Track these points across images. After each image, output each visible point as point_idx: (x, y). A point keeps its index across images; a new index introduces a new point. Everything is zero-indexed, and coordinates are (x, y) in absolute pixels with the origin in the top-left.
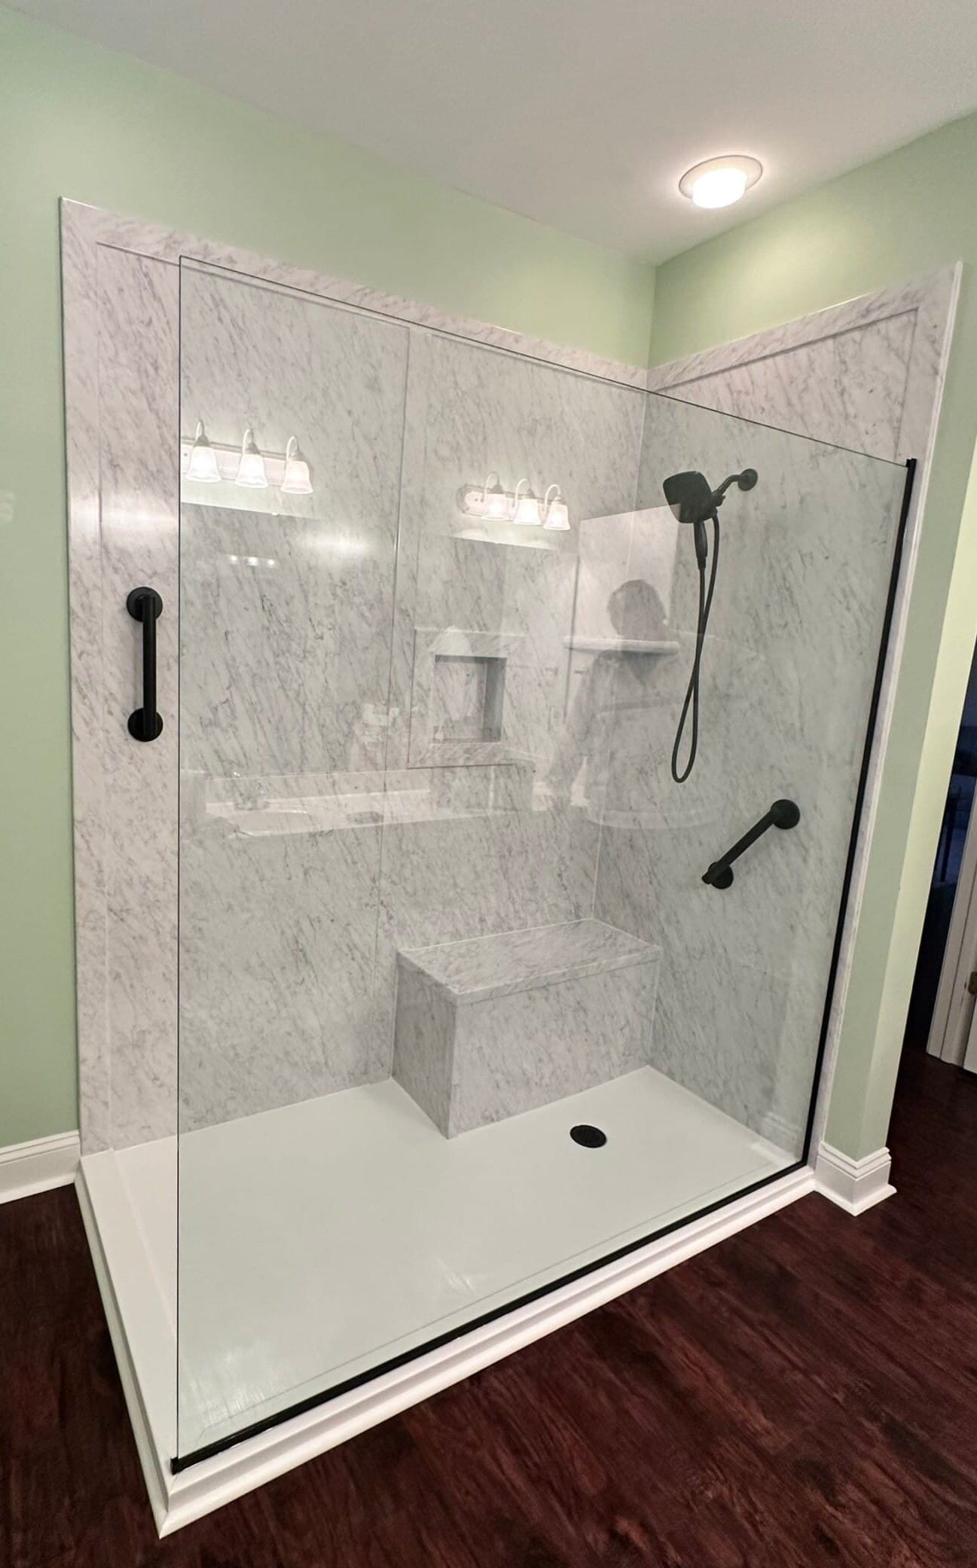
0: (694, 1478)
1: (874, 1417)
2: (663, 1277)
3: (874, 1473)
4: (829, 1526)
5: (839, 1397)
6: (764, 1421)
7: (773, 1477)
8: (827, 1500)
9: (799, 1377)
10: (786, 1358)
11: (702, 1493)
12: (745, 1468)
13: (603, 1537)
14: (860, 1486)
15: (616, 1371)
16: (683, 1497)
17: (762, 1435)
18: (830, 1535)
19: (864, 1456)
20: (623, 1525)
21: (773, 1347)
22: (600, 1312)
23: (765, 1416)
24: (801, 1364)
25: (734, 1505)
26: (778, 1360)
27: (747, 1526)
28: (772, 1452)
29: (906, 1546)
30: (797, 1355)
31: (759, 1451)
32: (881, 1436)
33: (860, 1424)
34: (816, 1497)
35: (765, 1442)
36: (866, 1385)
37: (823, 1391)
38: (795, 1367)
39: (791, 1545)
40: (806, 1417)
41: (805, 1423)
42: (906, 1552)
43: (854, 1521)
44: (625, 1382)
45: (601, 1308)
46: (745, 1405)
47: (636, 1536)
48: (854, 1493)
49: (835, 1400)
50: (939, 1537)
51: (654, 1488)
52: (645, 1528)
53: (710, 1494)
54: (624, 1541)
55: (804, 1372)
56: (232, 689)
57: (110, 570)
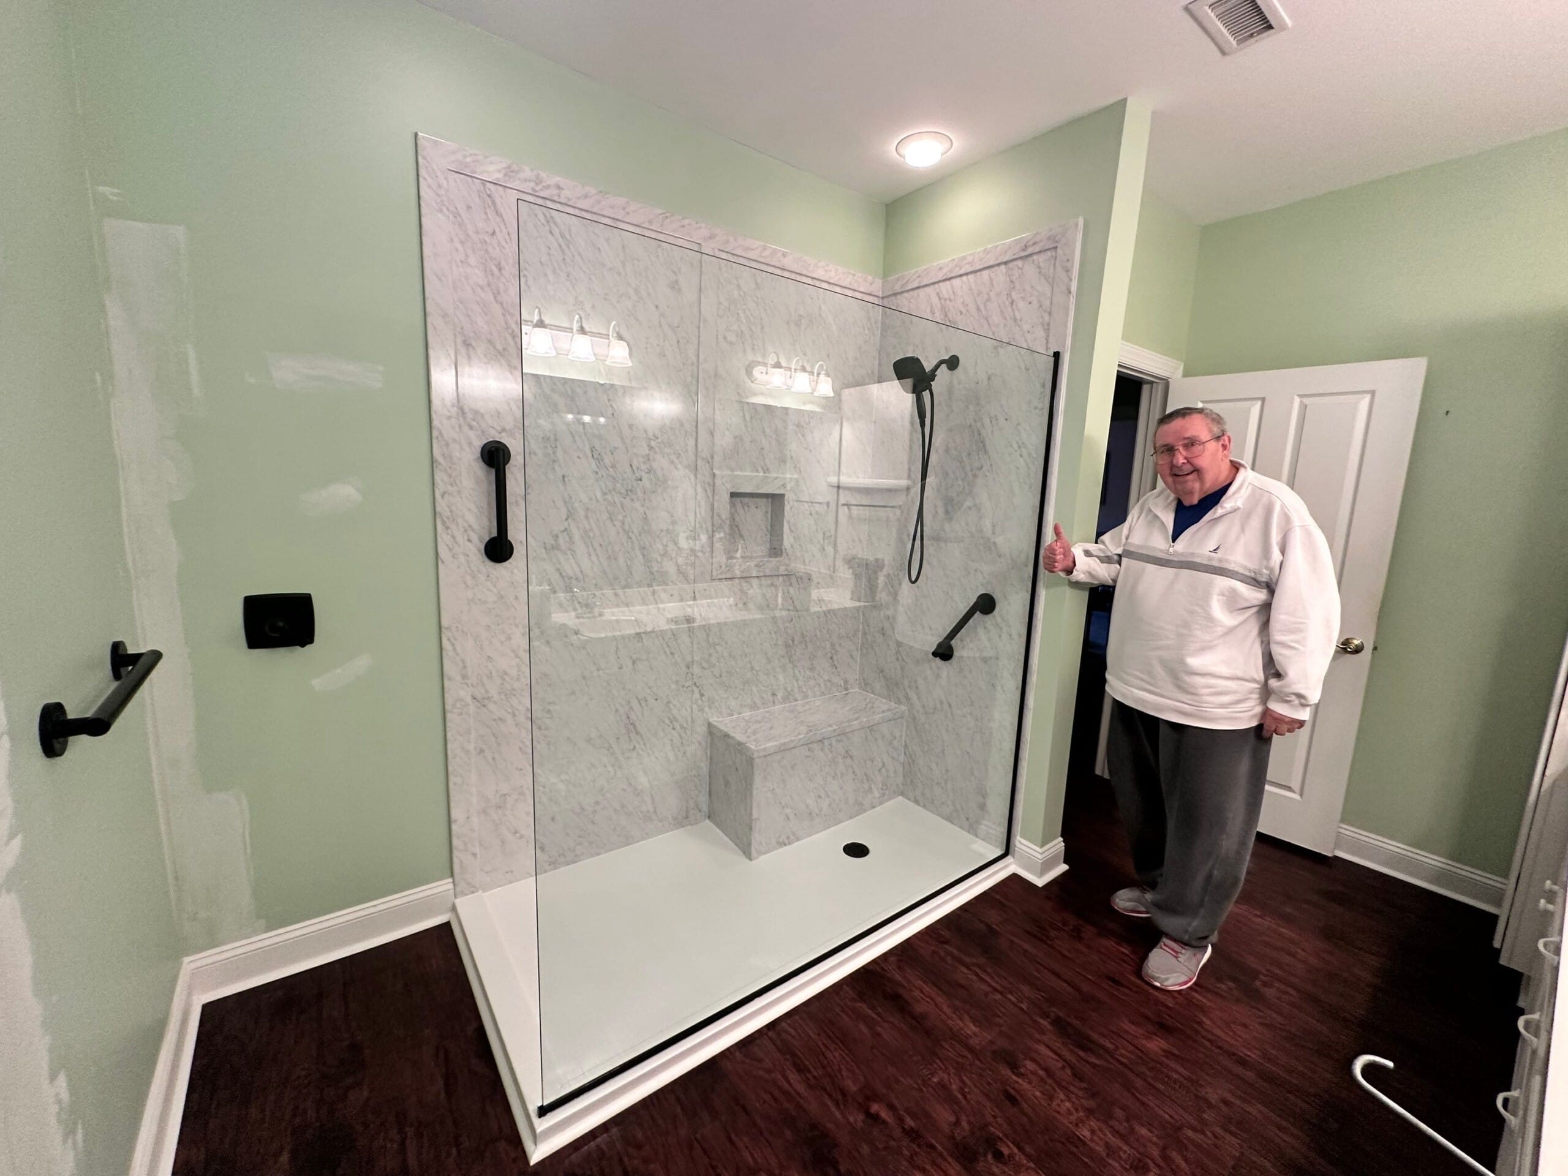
0: (924, 1071)
1: (1045, 1015)
2: (908, 941)
3: (1042, 1049)
4: (1014, 1089)
5: (1024, 1006)
6: (974, 1028)
7: (977, 1062)
8: (1013, 1072)
9: (998, 997)
10: (990, 985)
11: (930, 1079)
12: (960, 1060)
13: (861, 1117)
14: (1034, 1060)
15: (873, 1008)
16: (917, 1084)
17: (971, 1037)
18: (1013, 1092)
19: (1039, 1041)
20: (875, 1108)
21: (982, 980)
22: (862, 970)
23: (975, 1025)
24: (999, 988)
25: (951, 1084)
26: (984, 987)
27: (960, 1096)
28: (978, 1047)
29: (1061, 1093)
30: (997, 983)
31: (971, 1049)
32: (1049, 1027)
33: (1035, 1022)
34: (1006, 1072)
35: (974, 1042)
36: (1042, 996)
37: (1013, 1003)
38: (996, 990)
39: (988, 1104)
40: (1001, 1021)
41: (1000, 1026)
42: (1062, 1096)
43: (1030, 1083)
44: (879, 1014)
45: (863, 967)
46: (961, 1019)
47: (884, 1114)
48: (1030, 1065)
49: (1021, 1009)
50: (1084, 1085)
51: (898, 1081)
52: (891, 1107)
53: (935, 1080)
54: (875, 1118)
55: (1001, 993)
56: (570, 520)
57: (465, 428)
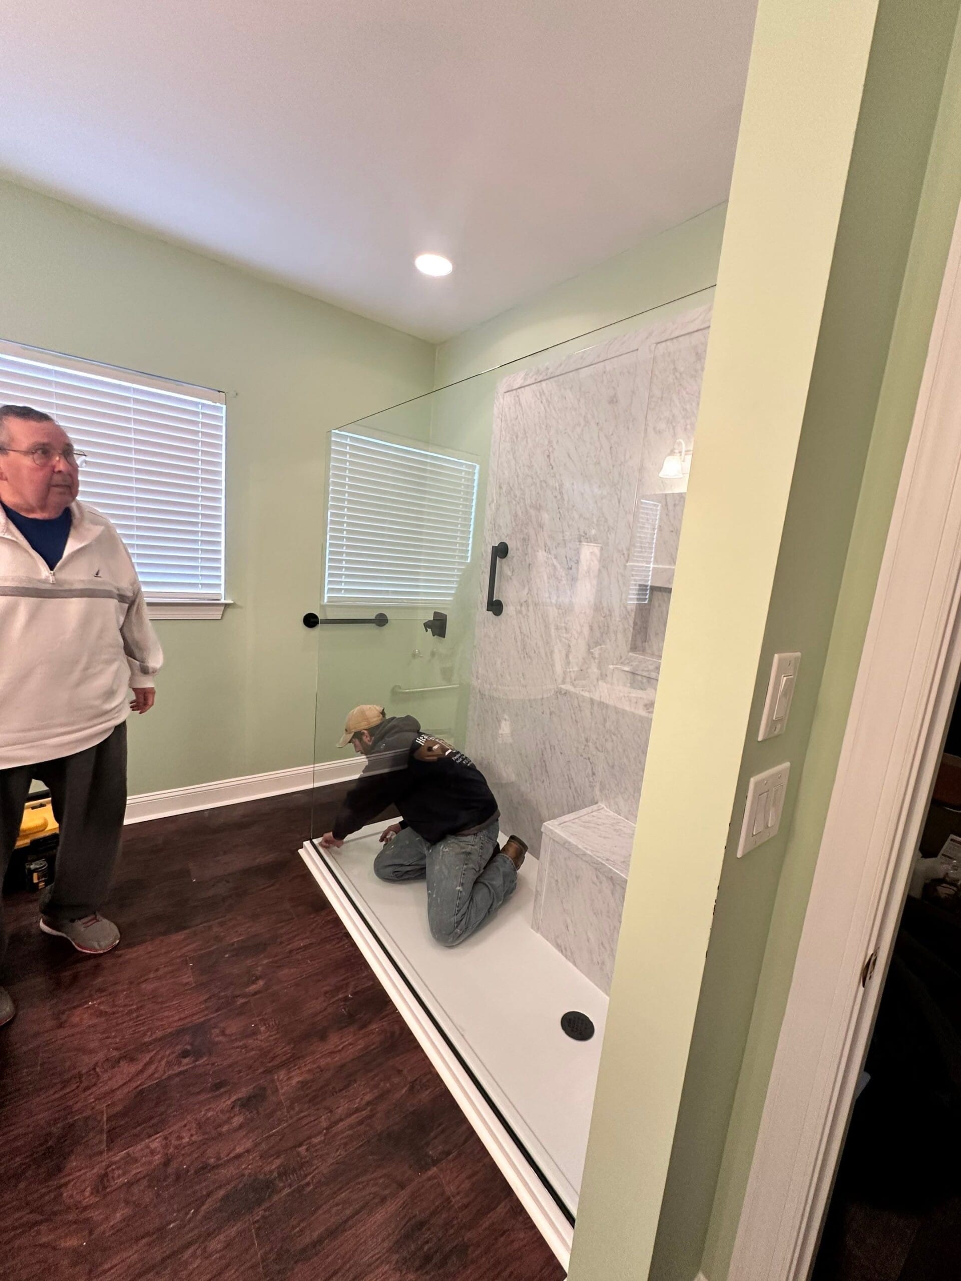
8: (239, 1099)
9: (324, 1124)
11: (265, 1024)
14: (241, 1126)
19: (256, 1145)
21: (349, 1115)
24: (335, 1130)
34: (243, 1092)
36: (308, 1184)
37: (309, 1138)
39: (226, 1063)
42: (194, 1138)
43: (222, 1111)
45: (391, 1001)
46: (309, 1071)
48: (237, 1120)
49: (300, 1145)
56: (529, 595)
57: (495, 535)
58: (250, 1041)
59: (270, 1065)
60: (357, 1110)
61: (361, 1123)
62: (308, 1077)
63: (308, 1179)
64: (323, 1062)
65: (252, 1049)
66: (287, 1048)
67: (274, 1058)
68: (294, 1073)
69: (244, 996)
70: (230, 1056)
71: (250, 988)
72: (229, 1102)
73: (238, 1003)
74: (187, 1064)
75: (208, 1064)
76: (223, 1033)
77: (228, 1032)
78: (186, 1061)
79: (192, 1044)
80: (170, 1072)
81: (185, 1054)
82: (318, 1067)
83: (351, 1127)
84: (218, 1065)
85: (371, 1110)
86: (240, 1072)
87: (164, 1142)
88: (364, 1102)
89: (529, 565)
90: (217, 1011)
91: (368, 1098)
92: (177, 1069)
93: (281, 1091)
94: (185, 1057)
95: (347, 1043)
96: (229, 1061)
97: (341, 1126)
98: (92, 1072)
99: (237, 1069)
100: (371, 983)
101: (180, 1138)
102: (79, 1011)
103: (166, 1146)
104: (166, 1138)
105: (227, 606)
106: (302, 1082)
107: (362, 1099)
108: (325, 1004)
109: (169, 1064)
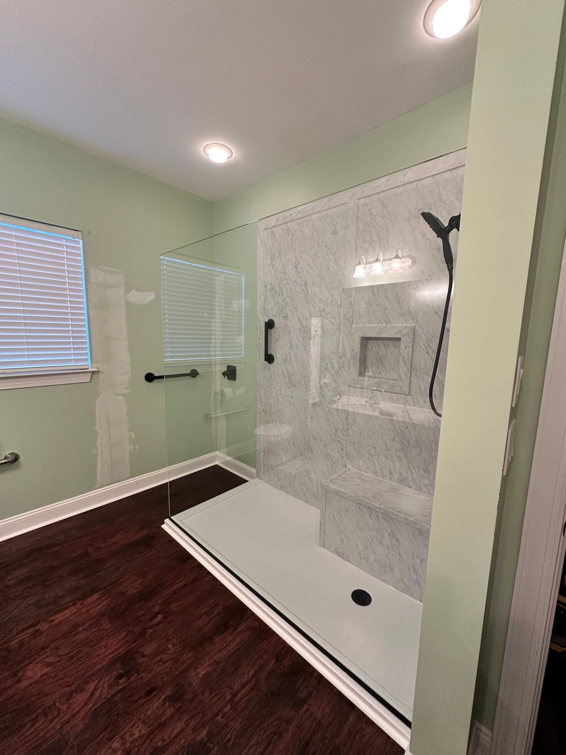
0: (176, 640)
4: (156, 695)
5: (219, 718)
6: (202, 673)
7: (177, 673)
8: (167, 697)
10: (238, 692)
11: (171, 643)
12: (180, 662)
14: (173, 715)
15: (218, 614)
17: (196, 671)
19: (187, 722)
21: (243, 686)
22: (246, 608)
24: (236, 699)
25: (166, 655)
27: (157, 659)
31: (187, 669)
32: (199, 738)
33: (204, 726)
34: (169, 691)
35: (192, 673)
37: (221, 709)
38: (235, 695)
39: (151, 675)
40: (206, 695)
41: (203, 695)
42: (143, 732)
43: (158, 708)
44: (214, 617)
45: (249, 609)
46: (209, 665)
47: (156, 620)
48: (170, 711)
49: (217, 715)
51: (172, 627)
52: (159, 624)
53: (170, 646)
54: (155, 616)
55: (231, 699)
56: (291, 349)
57: (265, 316)
58: (164, 656)
59: (182, 668)
60: (248, 682)
61: (252, 689)
62: (210, 669)
63: (229, 736)
64: (216, 657)
65: (167, 661)
66: (190, 655)
67: (182, 663)
68: (199, 670)
69: (152, 627)
70: (152, 670)
71: (154, 621)
72: (160, 701)
73: (148, 633)
74: (123, 683)
75: (138, 680)
76: (144, 656)
77: (146, 653)
78: (121, 681)
79: (123, 669)
80: (112, 692)
81: (120, 676)
82: (215, 661)
83: (246, 695)
84: (145, 678)
85: (256, 680)
86: (163, 678)
87: (122, 741)
88: (250, 676)
89: (289, 331)
90: (135, 642)
91: (251, 673)
92: (117, 688)
93: (194, 684)
94: (120, 679)
95: (228, 641)
96: (153, 673)
97: (239, 696)
98: (53, 707)
99: (160, 677)
100: (232, 600)
101: (132, 735)
102: (31, 667)
103: (124, 744)
104: (122, 738)
105: (93, 372)
106: (207, 674)
107: (248, 675)
108: (207, 620)
109: (111, 686)
